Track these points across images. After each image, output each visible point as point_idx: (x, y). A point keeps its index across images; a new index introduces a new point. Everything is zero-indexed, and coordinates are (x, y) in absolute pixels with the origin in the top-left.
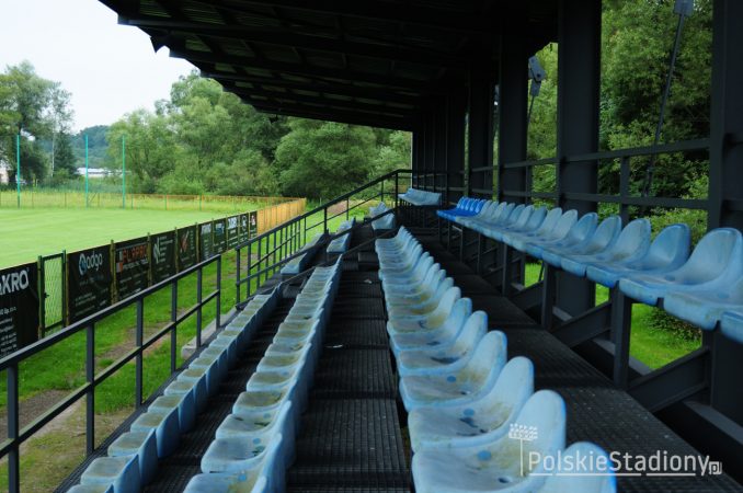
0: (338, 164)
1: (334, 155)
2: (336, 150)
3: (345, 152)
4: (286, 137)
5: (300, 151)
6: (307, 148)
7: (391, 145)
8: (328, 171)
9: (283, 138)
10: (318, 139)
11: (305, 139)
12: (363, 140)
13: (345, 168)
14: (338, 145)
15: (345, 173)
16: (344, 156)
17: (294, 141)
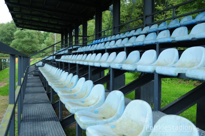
0: (29, 49)
1: (28, 46)
2: (28, 45)
3: (31, 45)
4: (14, 41)
5: (18, 45)
6: (20, 44)
7: (44, 43)
8: (26, 50)
9: (13, 41)
10: (23, 41)
11: (19, 41)
12: (36, 42)
13: (31, 50)
14: (29, 43)
15: (31, 51)
16: (31, 46)
17: (16, 42)
